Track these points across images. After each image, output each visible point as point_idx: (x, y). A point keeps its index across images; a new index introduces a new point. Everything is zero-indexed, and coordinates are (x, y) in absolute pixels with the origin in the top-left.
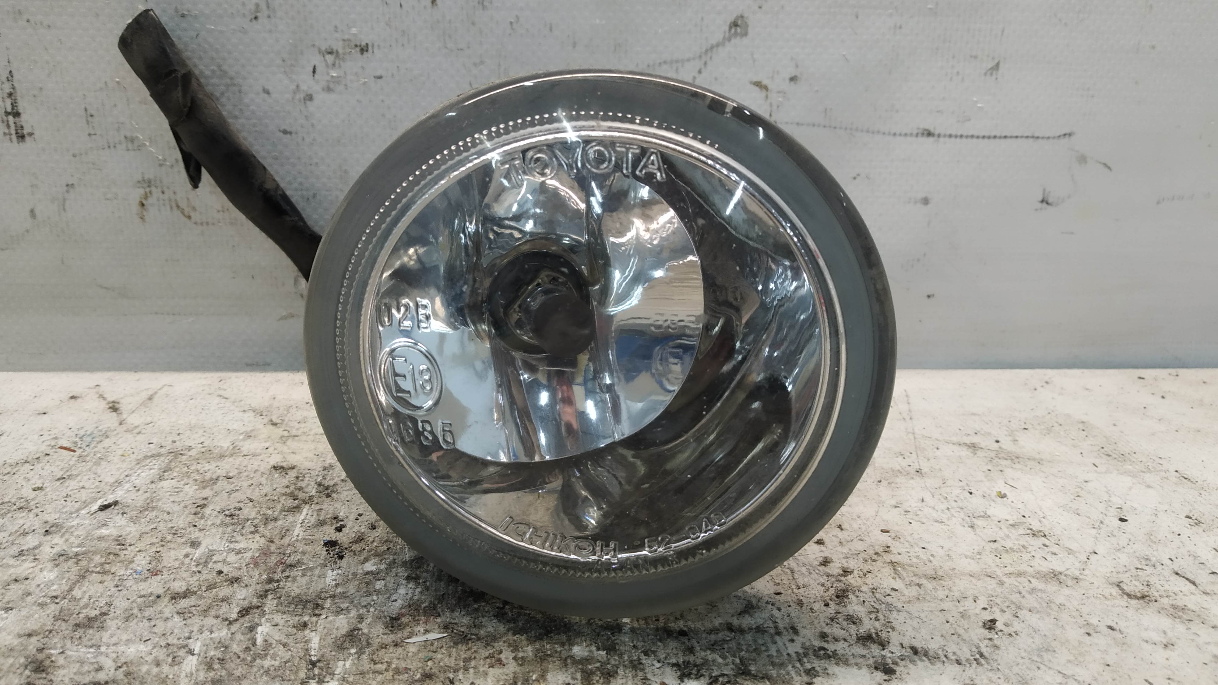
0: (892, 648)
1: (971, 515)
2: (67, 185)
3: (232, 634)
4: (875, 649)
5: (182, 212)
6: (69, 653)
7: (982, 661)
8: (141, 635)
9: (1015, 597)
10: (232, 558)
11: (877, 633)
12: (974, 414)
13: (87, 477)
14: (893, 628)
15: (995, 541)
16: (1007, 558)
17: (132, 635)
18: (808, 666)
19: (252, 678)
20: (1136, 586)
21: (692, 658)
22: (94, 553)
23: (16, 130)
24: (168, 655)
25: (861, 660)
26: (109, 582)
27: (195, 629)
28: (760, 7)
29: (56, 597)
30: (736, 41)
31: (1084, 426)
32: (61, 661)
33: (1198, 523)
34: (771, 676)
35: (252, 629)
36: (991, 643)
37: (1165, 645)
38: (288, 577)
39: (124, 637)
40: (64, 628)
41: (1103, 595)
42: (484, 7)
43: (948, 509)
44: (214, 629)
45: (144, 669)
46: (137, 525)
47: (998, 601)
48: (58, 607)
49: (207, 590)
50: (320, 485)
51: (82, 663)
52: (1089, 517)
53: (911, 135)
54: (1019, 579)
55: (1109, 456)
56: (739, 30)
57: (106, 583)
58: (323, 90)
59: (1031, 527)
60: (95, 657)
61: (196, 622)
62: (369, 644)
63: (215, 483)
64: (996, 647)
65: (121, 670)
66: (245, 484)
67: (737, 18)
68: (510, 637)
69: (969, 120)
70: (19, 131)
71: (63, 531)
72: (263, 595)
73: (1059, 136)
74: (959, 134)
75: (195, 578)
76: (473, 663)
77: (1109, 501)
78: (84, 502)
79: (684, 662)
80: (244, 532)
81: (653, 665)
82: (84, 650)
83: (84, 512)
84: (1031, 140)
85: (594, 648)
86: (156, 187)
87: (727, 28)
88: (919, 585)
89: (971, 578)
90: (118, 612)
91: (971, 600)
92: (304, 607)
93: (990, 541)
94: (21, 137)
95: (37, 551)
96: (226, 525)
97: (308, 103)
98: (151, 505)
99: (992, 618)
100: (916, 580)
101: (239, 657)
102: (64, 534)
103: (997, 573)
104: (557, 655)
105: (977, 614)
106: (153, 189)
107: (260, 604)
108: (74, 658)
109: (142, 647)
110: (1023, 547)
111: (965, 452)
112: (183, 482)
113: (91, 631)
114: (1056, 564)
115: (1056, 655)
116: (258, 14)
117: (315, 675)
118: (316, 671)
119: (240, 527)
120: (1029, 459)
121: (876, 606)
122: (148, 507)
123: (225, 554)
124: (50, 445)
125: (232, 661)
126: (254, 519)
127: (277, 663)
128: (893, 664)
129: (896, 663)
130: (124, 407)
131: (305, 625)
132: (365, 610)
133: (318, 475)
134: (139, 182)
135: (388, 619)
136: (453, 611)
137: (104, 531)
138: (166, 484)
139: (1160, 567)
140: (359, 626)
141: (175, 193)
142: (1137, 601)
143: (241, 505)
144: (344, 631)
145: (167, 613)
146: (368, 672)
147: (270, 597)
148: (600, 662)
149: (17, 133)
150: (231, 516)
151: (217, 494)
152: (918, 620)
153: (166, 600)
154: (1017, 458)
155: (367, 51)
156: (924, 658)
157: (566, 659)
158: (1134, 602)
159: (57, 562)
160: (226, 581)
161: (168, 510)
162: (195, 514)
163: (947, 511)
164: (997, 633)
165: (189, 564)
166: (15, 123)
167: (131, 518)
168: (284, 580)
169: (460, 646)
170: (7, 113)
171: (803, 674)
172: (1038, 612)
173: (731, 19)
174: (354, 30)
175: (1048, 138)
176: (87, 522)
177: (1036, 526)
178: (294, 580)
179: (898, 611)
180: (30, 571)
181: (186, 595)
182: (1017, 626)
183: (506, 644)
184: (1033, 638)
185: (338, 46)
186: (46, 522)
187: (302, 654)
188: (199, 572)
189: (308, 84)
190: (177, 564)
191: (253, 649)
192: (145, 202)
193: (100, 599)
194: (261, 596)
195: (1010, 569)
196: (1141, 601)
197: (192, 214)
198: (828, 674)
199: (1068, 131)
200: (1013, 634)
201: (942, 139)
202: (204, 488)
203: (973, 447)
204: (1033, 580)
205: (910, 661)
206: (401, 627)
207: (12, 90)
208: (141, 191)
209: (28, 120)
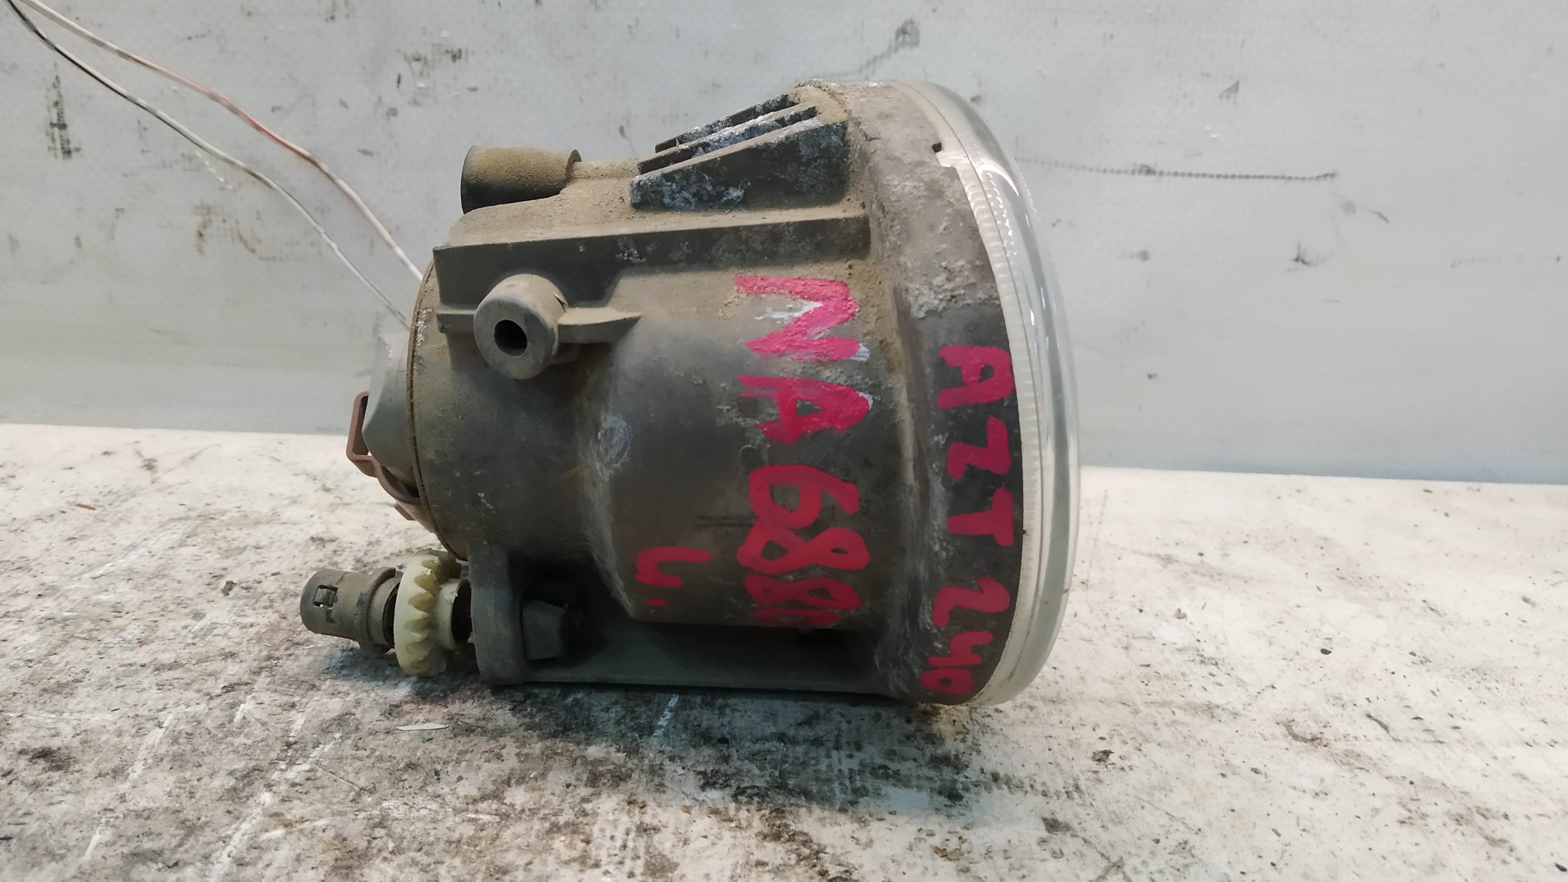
0: (968, 773)
1: (1131, 635)
2: (117, 210)
3: (210, 709)
4: (947, 773)
5: (246, 244)
6: (29, 717)
7: (1076, 795)
8: (111, 705)
9: (1147, 729)
10: (235, 632)
11: (957, 756)
12: (1183, 522)
13: (100, 539)
14: (979, 752)
15: (1148, 666)
16: (1155, 686)
17: (101, 704)
18: (858, 784)
19: (217, 755)
20: (1309, 726)
21: (723, 768)
22: (85, 619)
23: (62, 145)
24: (133, 726)
25: (926, 782)
26: (93, 648)
27: (171, 702)
28: (934, 11)
29: (30, 661)
30: (904, 52)
31: (1325, 544)
32: (17, 724)
33: (1425, 661)
34: (811, 792)
35: (234, 706)
36: (1094, 775)
37: (1317, 794)
38: (290, 655)
39: (92, 705)
40: (30, 692)
41: (1262, 735)
42: (598, 7)
43: (1104, 626)
44: (192, 703)
45: (104, 738)
46: (141, 593)
47: (1123, 732)
48: (31, 670)
49: (197, 663)
50: (358, 561)
51: (39, 727)
52: (1283, 647)
53: (1126, 172)
54: (1160, 710)
55: (1342, 578)
56: (908, 38)
57: (88, 650)
58: (409, 103)
59: (1202, 653)
60: (54, 723)
61: (175, 694)
62: (357, 729)
63: (240, 553)
64: (1100, 781)
65: (80, 737)
66: (274, 555)
67: (906, 24)
68: (521, 732)
69: (1200, 154)
70: (66, 146)
71: (58, 594)
72: (257, 672)
73: (1318, 177)
74: (1187, 171)
75: (187, 651)
76: (468, 756)
77: (1319, 630)
78: (89, 566)
79: (712, 771)
80: (257, 606)
81: (675, 771)
82: (45, 715)
83: (86, 576)
84: (1281, 181)
85: (613, 749)
86: (216, 214)
87: (893, 36)
88: (1031, 708)
89: (1101, 704)
90: (93, 680)
91: (1090, 728)
92: (299, 687)
93: (1142, 666)
94: (68, 153)
95: (24, 614)
96: (240, 598)
97: (392, 118)
98: (162, 573)
99: (1107, 749)
100: (1031, 703)
101: (210, 733)
102: (58, 598)
103: (1136, 701)
104: (569, 753)
105: (1090, 744)
106: (213, 217)
107: (250, 681)
108: (32, 722)
109: (109, 716)
110: (1183, 674)
111: (1152, 564)
112: (205, 550)
113: (58, 697)
114: (1216, 696)
115: (1172, 795)
116: (335, 13)
117: (287, 756)
118: (290, 753)
119: (254, 600)
120: (1234, 577)
121: (968, 726)
122: (159, 574)
123: (228, 628)
124: (68, 502)
125: (201, 737)
126: (272, 593)
127: (250, 742)
128: (963, 789)
129: (966, 789)
130: (161, 466)
131: (293, 706)
132: (365, 694)
133: (359, 551)
134: (197, 208)
135: (388, 706)
136: (464, 702)
137: (103, 597)
138: (186, 551)
139: (1350, 707)
140: (353, 710)
141: (237, 222)
142: (1303, 743)
143: (262, 578)
144: (334, 715)
145: (146, 684)
146: (347, 758)
147: (263, 675)
148: (614, 764)
149: (63, 148)
150: (247, 588)
151: (239, 565)
152: (1014, 745)
153: (149, 671)
154: (1219, 574)
155: (460, 58)
156: (1004, 786)
157: (576, 760)
158: (1297, 744)
159: (42, 626)
160: (221, 655)
161: (179, 578)
162: (208, 585)
163: (1102, 630)
164: (1106, 766)
165: (186, 636)
166: (61, 136)
167: (136, 585)
168: (285, 658)
169: (459, 738)
170: (53, 125)
171: (849, 792)
172: (1169, 746)
173: (899, 24)
174: (445, 34)
175: (1304, 179)
176: (87, 586)
177: (1209, 651)
178: (297, 658)
179: (994, 734)
180: (10, 633)
181: (171, 667)
182: (1135, 759)
183: (513, 739)
184: (1150, 774)
185: (426, 52)
186: (42, 584)
187: (279, 734)
188: (194, 644)
189: (392, 96)
190: (171, 635)
191: (228, 726)
192: (203, 232)
193: (77, 666)
194: (254, 673)
195: (1154, 697)
196: (1308, 744)
197: (257, 248)
198: (879, 794)
199: (1329, 171)
200: (1127, 769)
201: (1165, 178)
202: (227, 557)
203: (1168, 560)
204: (1177, 712)
205: (986, 788)
206: (400, 715)
207: (58, 99)
208: (199, 219)
209: (74, 133)
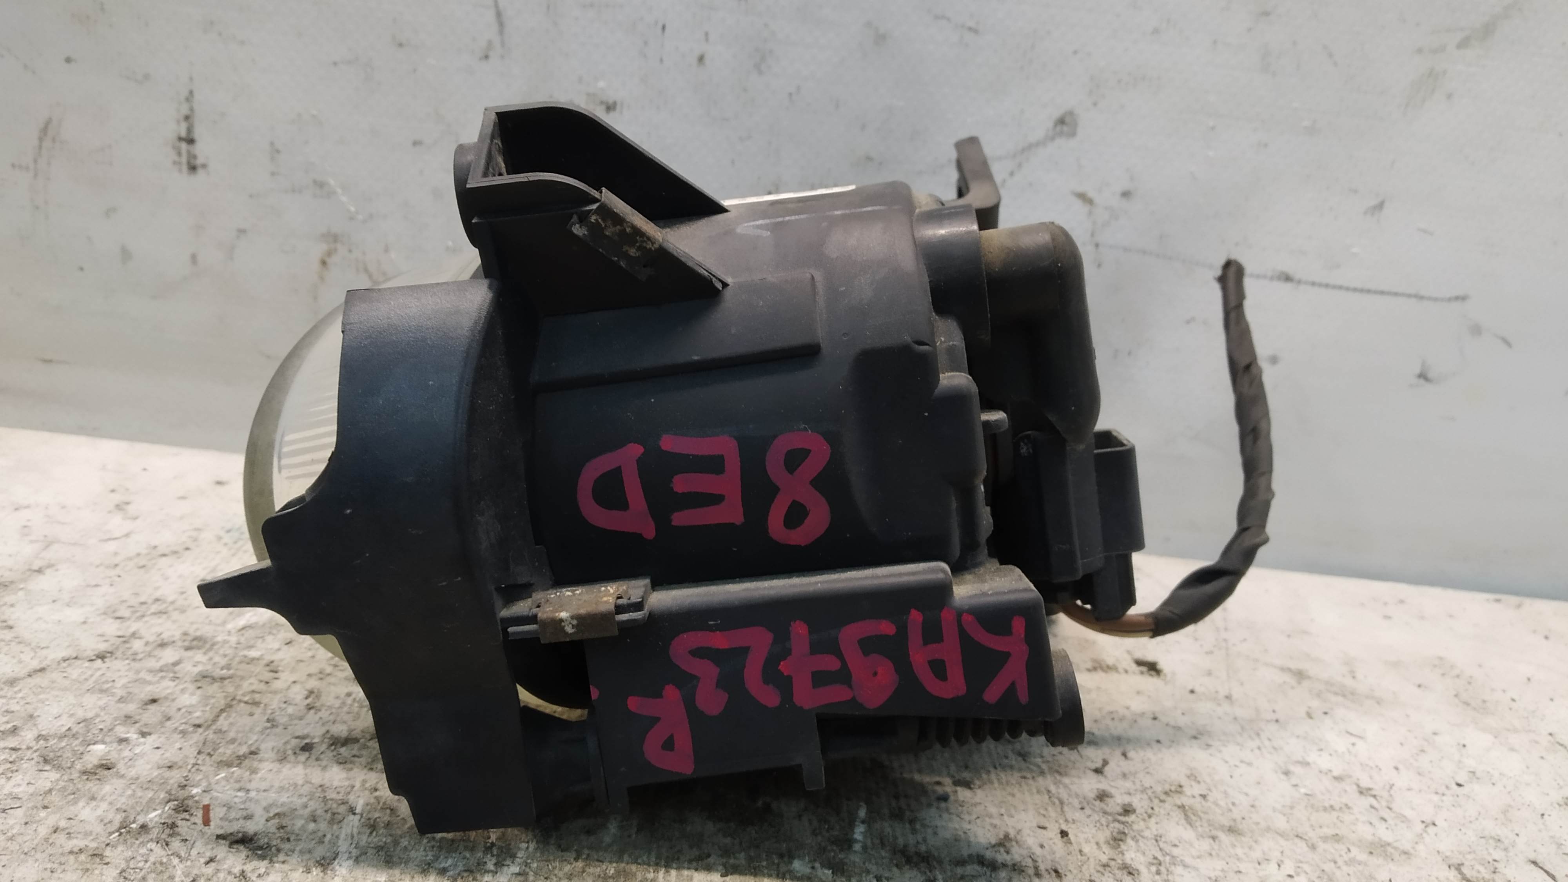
2: (239, 230)
23: (188, 159)
24: (326, 811)
27: (357, 783)
28: (1095, 104)
30: (1060, 142)
47: (1308, 869)
48: (202, 738)
51: (229, 807)
54: (1336, 846)
55: (1466, 704)
56: (1065, 128)
57: (256, 717)
59: (1358, 782)
60: (244, 802)
65: (273, 821)
67: (1065, 114)
69: (1339, 267)
70: (192, 161)
73: (1450, 300)
74: (1324, 282)
84: (1413, 300)
86: (343, 244)
87: (1050, 124)
91: (1275, 863)
94: (193, 168)
102: (207, 651)
103: (1310, 835)
106: (339, 246)
110: (1347, 806)
111: (1288, 680)
113: (239, 772)
114: (1384, 833)
120: (1366, 697)
121: (1158, 857)
134: (323, 235)
137: (254, 653)
139: (1513, 851)
141: (364, 254)
149: (188, 163)
153: (325, 745)
154: (1352, 694)
155: (614, 110)
157: (784, 874)
159: (200, 684)
166: (189, 152)
170: (180, 139)
173: (1057, 114)
174: (601, 84)
175: (1436, 299)
177: (1364, 780)
179: (1185, 866)
181: (347, 742)
185: (581, 101)
186: (185, 634)
192: (328, 260)
193: (249, 735)
195: (1326, 831)
197: (381, 280)
199: (1462, 294)
201: (1303, 287)
203: (1300, 675)
204: (1353, 849)
207: (189, 113)
208: (324, 247)
209: (203, 149)
